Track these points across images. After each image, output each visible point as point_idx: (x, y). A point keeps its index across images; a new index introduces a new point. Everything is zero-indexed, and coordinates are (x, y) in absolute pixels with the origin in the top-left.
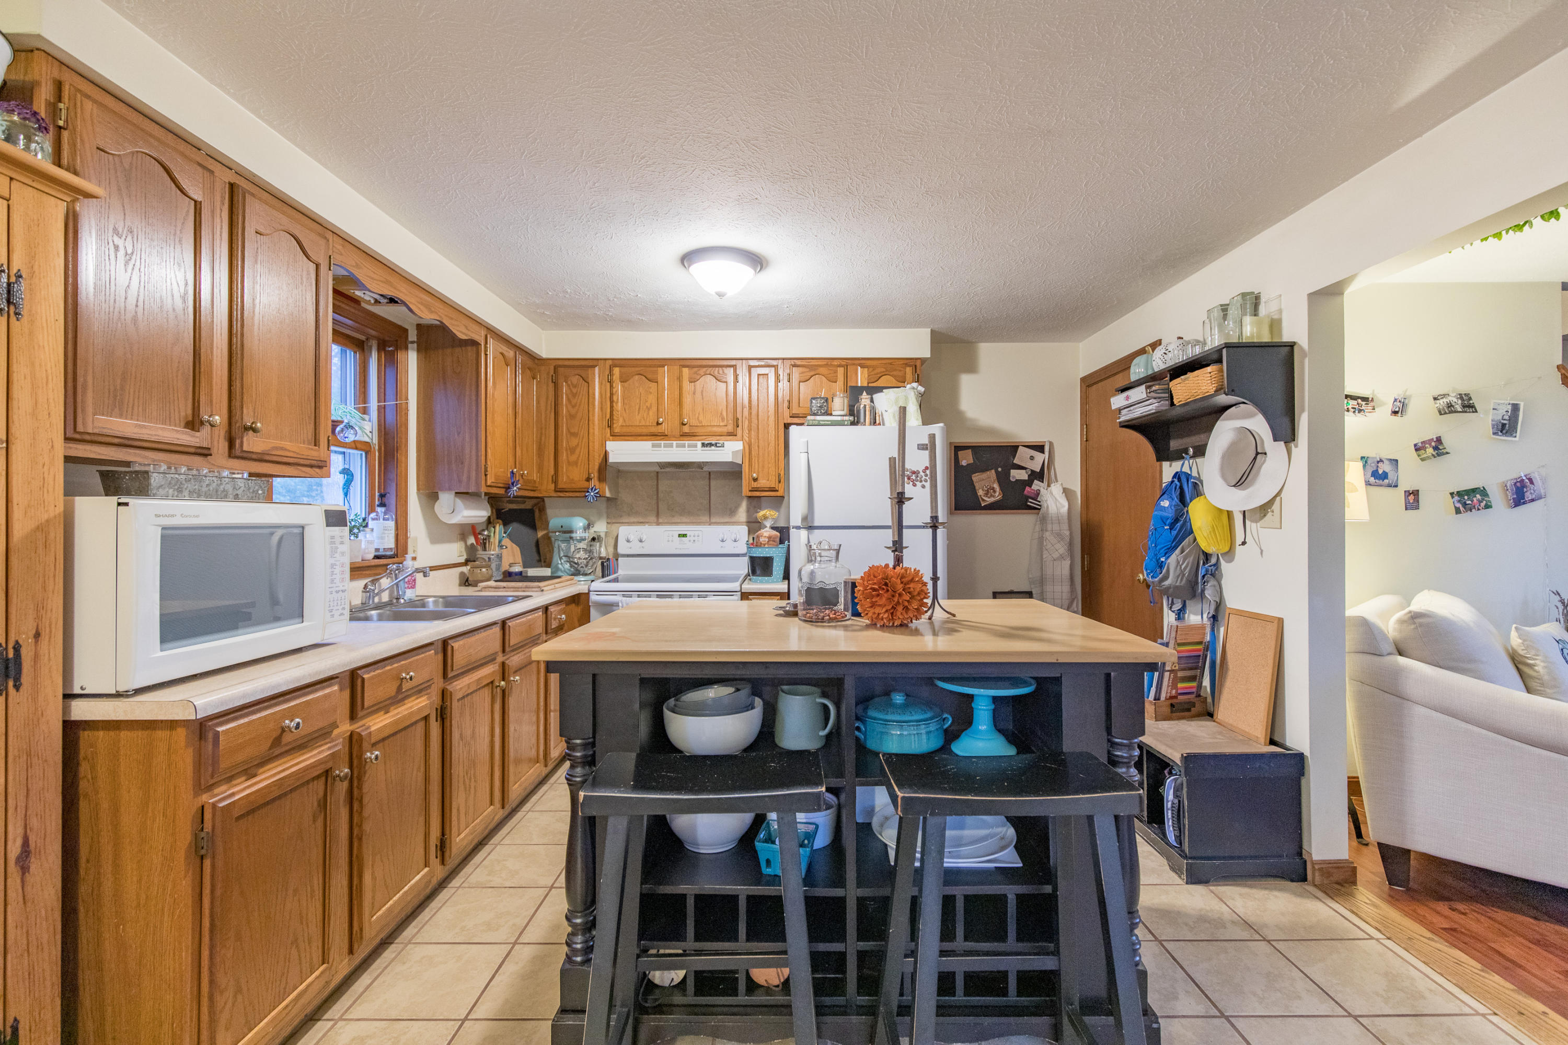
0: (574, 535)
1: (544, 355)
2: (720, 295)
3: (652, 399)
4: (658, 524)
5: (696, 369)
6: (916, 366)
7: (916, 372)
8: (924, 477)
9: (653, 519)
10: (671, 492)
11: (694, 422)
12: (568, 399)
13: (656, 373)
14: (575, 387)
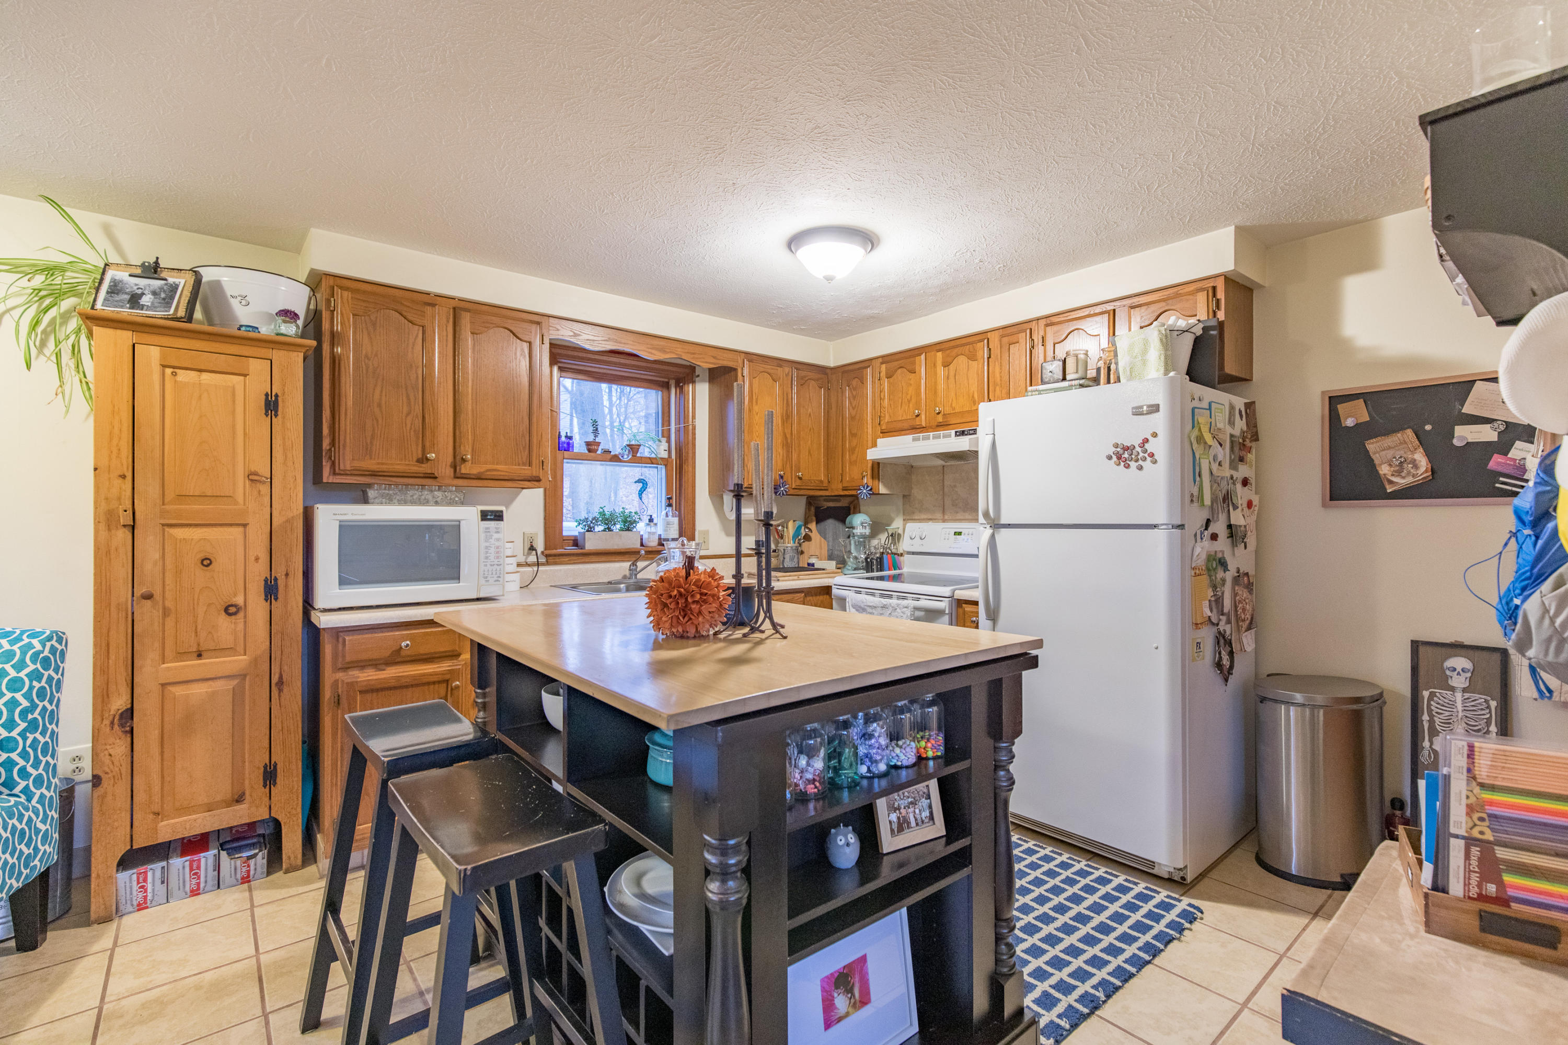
0: (855, 531)
1: (832, 365)
2: (829, 279)
3: (911, 391)
4: (944, 521)
5: (948, 352)
6: (1214, 288)
7: (1214, 295)
8: (1141, 455)
9: (939, 515)
10: (955, 486)
11: (948, 410)
12: (850, 403)
13: (914, 363)
14: (855, 389)
